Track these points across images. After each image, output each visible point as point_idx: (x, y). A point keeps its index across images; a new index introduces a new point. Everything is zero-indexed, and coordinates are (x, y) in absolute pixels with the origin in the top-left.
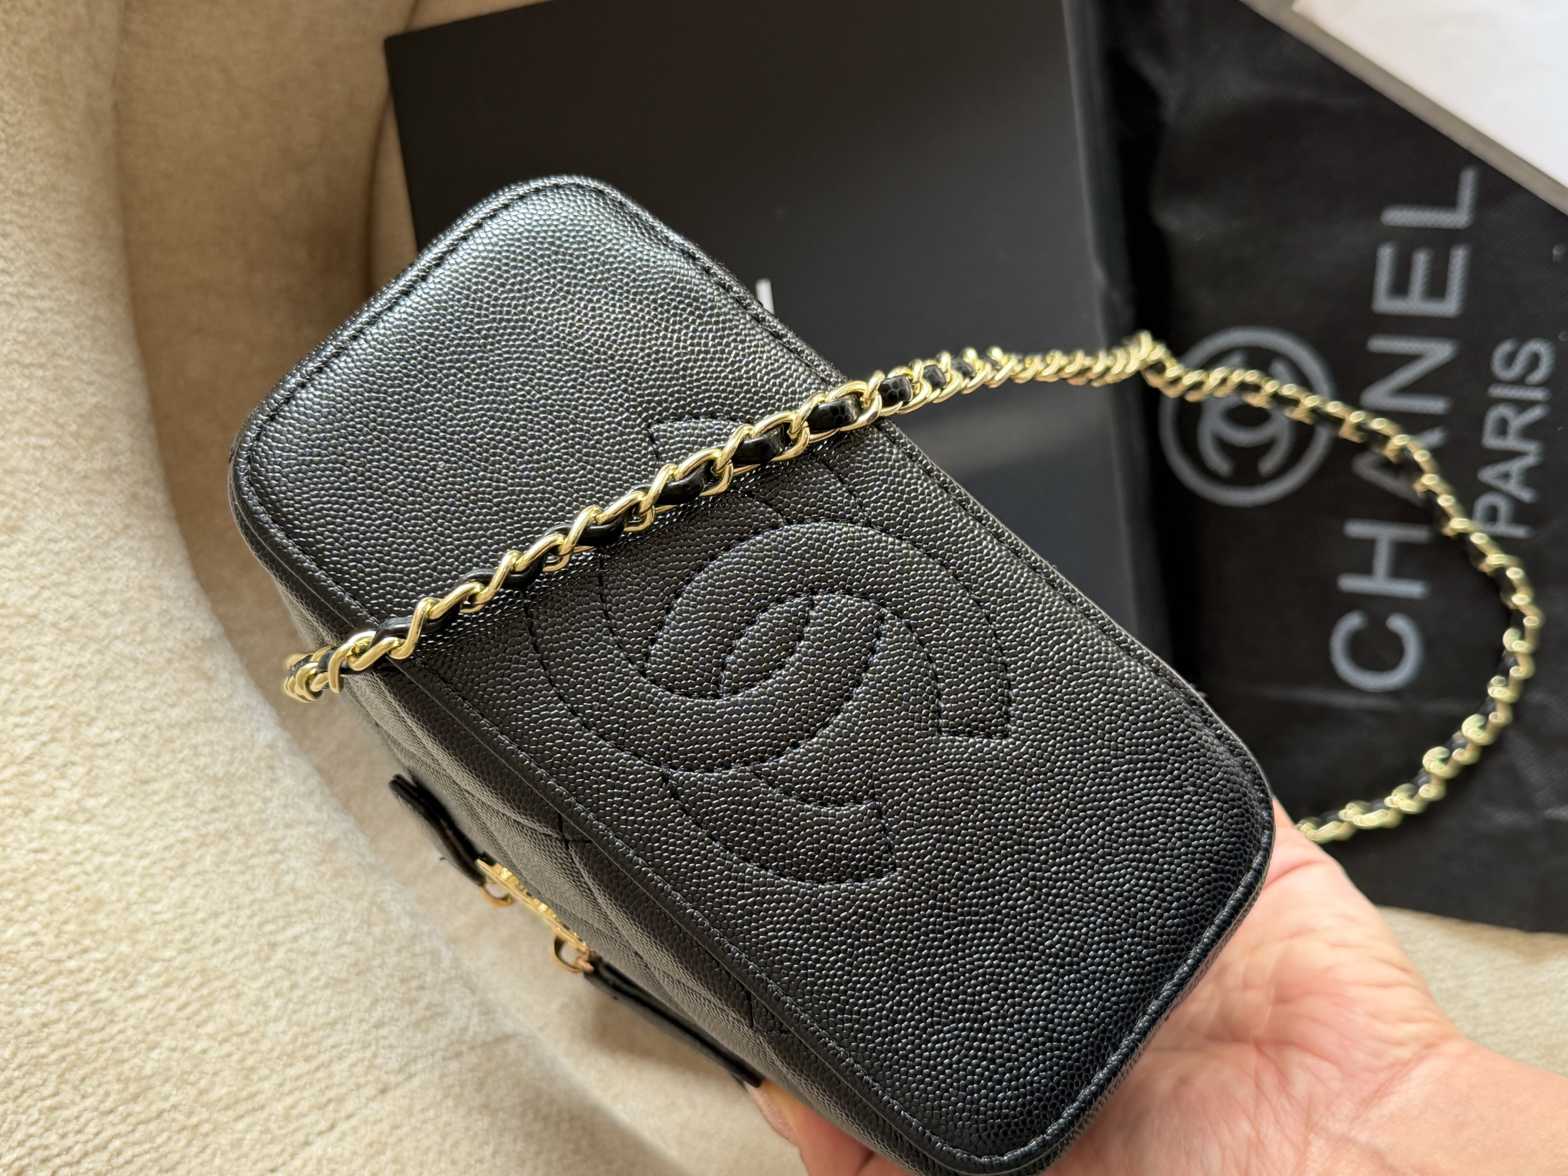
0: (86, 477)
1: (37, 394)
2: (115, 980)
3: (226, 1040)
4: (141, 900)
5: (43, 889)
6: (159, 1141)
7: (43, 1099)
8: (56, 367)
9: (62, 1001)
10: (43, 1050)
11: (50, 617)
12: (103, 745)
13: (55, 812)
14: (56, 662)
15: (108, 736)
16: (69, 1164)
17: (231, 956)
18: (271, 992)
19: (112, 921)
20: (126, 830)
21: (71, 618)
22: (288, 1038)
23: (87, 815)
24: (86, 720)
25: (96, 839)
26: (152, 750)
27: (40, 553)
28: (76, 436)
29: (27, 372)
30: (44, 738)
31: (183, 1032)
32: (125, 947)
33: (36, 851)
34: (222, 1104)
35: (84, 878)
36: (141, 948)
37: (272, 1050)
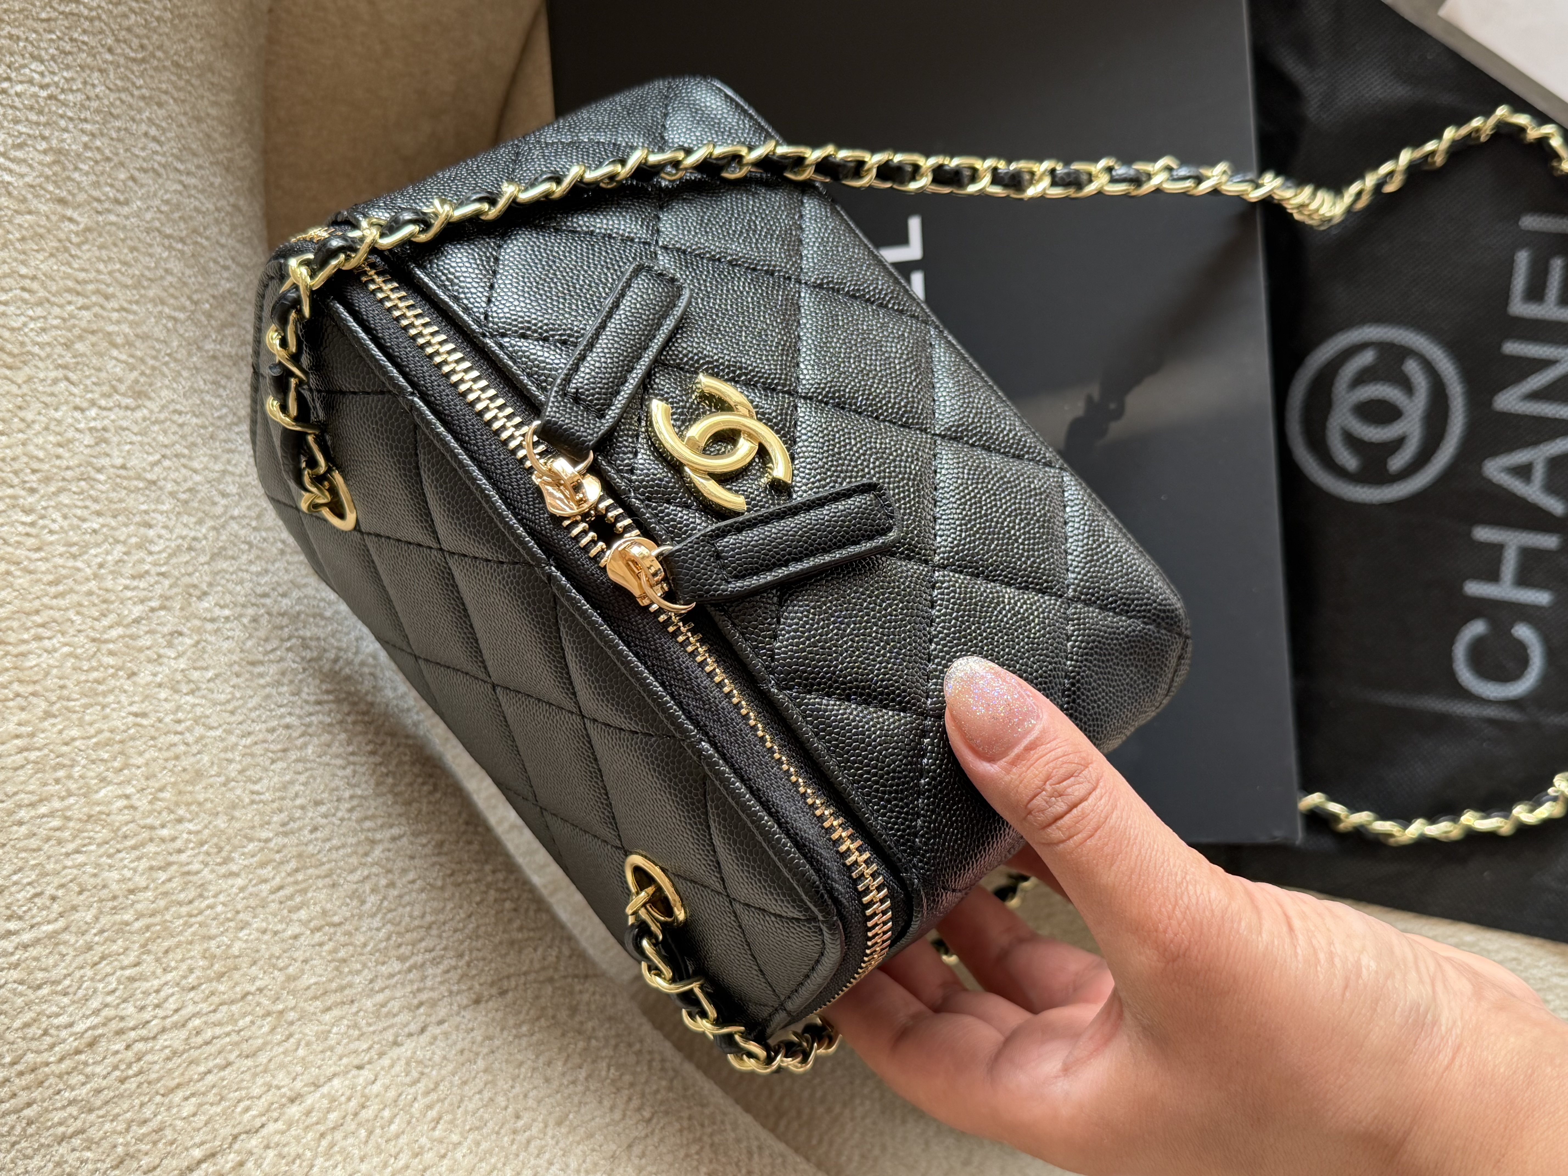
0: (214, 357)
1: (175, 266)
2: (208, 854)
3: (319, 929)
4: (240, 778)
5: (141, 754)
6: (241, 1023)
7: (123, 968)
8: (196, 243)
9: (151, 868)
10: (128, 916)
11: (169, 486)
12: (213, 620)
13: (158, 679)
14: (171, 532)
15: (217, 612)
16: (145, 1039)
17: (328, 846)
18: (367, 887)
19: (210, 794)
20: (230, 707)
21: (190, 490)
22: (381, 935)
23: (192, 686)
24: (197, 593)
25: (199, 711)
26: (262, 633)
27: (163, 422)
28: (209, 316)
29: (166, 242)
30: (154, 604)
31: (275, 915)
32: (221, 822)
33: (136, 715)
34: (310, 993)
35: (183, 748)
36: (237, 825)
37: (365, 945)
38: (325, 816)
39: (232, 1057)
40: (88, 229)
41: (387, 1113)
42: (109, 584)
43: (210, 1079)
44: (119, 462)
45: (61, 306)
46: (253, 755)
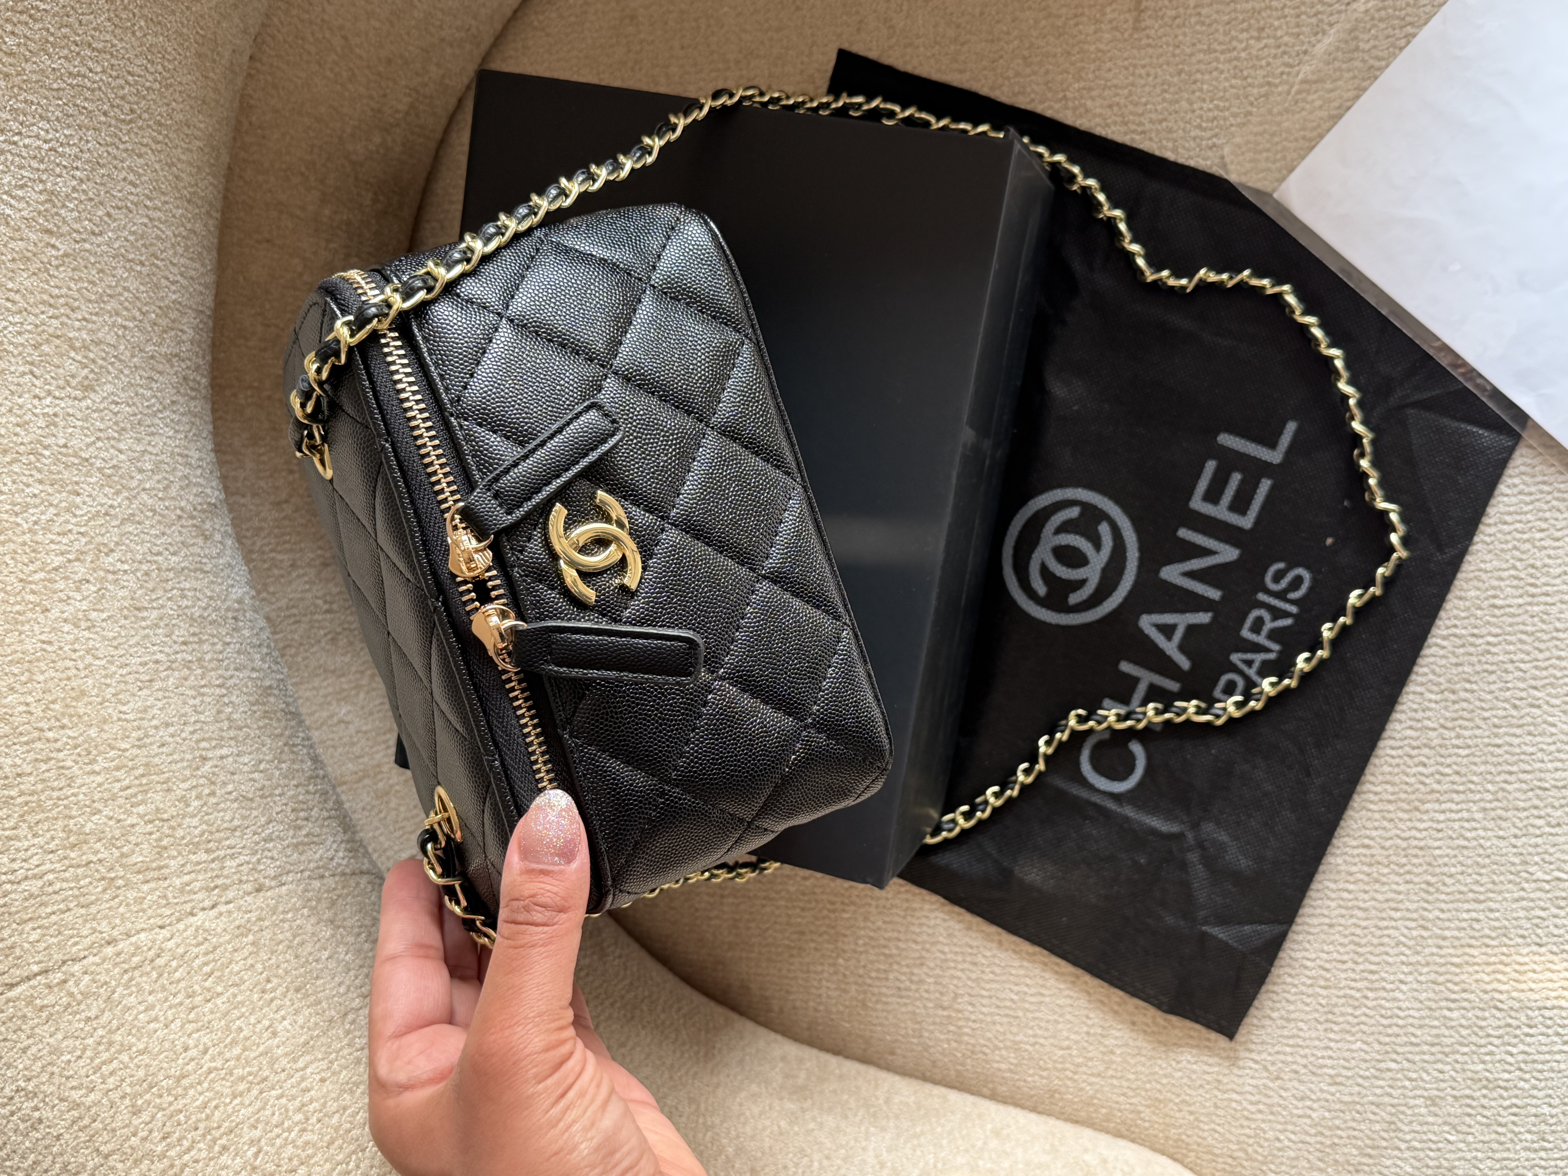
0: (152, 357)
1: (133, 284)
2: (79, 755)
3: (151, 822)
4: (113, 699)
5: (42, 672)
6: (82, 883)
8: (152, 264)
9: (36, 760)
10: (12, 793)
11: (98, 463)
12: (114, 573)
13: (65, 615)
14: (94, 499)
15: (119, 566)
16: (12, 882)
17: (170, 759)
18: (194, 793)
19: (88, 710)
20: (115, 643)
21: (114, 467)
22: (197, 832)
23: (89, 624)
24: (106, 550)
25: (91, 644)
26: (150, 585)
27: (102, 410)
28: (154, 324)
29: (128, 265)
30: (71, 556)
31: (120, 807)
32: (93, 732)
33: (43, 642)
34: (136, 868)
35: (74, 671)
36: (105, 736)
37: (183, 838)
38: (172, 736)
39: (72, 905)
40: (66, 255)
41: (174, 964)
42: (39, 538)
43: (54, 918)
44: (62, 442)
45: (36, 315)
46: (126, 683)
